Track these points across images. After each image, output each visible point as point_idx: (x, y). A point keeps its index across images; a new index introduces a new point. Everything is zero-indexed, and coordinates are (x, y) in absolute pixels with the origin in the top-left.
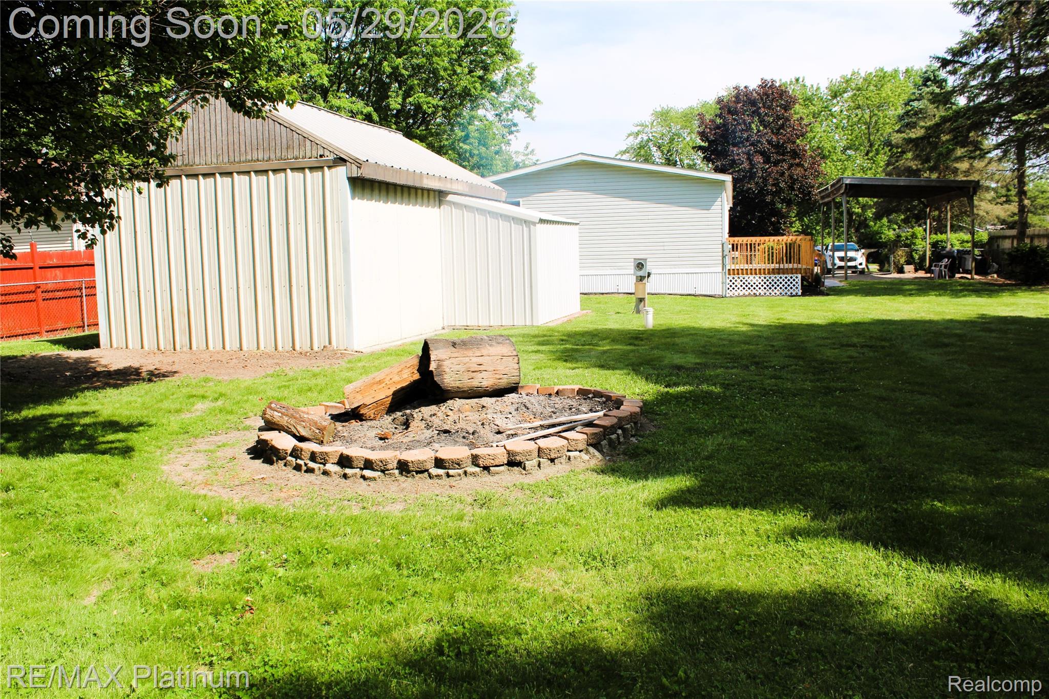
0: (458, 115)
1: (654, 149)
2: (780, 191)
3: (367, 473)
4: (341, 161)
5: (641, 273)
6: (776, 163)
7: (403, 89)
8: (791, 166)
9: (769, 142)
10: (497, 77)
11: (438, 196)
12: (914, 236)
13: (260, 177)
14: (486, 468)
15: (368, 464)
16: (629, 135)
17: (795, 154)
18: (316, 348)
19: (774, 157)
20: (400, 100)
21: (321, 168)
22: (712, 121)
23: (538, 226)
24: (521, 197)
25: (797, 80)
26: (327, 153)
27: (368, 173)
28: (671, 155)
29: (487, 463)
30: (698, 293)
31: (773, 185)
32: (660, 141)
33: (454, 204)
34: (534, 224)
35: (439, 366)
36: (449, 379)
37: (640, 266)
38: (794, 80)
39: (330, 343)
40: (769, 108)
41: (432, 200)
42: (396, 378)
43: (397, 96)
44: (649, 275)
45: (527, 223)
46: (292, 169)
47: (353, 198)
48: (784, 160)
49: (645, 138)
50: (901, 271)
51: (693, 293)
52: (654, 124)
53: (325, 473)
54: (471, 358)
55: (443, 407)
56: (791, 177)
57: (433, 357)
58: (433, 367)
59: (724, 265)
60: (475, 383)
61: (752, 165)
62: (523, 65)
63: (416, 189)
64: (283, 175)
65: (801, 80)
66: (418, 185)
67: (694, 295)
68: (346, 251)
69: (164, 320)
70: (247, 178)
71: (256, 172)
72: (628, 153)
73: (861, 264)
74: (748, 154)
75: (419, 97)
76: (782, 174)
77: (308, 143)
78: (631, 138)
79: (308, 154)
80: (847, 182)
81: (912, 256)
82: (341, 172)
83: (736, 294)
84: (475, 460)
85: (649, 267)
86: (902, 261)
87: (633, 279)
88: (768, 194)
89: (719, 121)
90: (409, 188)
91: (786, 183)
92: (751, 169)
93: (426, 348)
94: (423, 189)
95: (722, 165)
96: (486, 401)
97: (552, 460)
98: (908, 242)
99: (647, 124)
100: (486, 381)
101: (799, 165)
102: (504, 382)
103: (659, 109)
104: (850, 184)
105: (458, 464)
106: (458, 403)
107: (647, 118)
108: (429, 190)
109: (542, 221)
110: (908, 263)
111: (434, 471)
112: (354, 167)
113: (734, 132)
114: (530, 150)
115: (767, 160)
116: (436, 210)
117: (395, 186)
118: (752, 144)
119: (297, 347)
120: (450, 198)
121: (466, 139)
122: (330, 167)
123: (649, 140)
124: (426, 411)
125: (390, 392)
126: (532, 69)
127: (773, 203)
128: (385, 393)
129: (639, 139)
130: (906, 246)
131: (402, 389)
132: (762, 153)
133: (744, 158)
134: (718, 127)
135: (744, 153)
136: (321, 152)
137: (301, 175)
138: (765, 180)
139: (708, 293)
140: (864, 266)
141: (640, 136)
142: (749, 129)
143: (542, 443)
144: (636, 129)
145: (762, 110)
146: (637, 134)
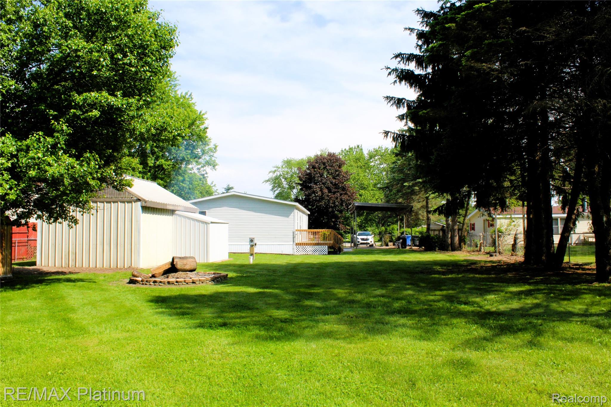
0: (180, 168)
1: (283, 180)
2: (335, 206)
3: (160, 284)
4: (139, 200)
5: (252, 244)
6: (334, 193)
7: (155, 156)
8: (341, 195)
9: (331, 183)
10: (199, 151)
11: (172, 212)
12: (393, 229)
13: (108, 204)
14: (187, 283)
15: (161, 282)
16: (270, 172)
17: (344, 189)
18: (126, 267)
19: (333, 190)
20: (153, 162)
21: (131, 202)
22: (305, 171)
23: (211, 224)
24: (207, 209)
25: (358, 146)
26: (134, 197)
27: (148, 205)
28: (292, 183)
29: (188, 282)
30: (283, 253)
31: (332, 203)
32: (286, 176)
33: (178, 215)
34: (209, 224)
35: (176, 263)
36: (179, 266)
37: (252, 241)
38: (356, 146)
39: (131, 265)
40: (331, 166)
41: (169, 213)
42: (165, 267)
43: (152, 160)
44: (255, 244)
45: (206, 223)
46: (120, 202)
47: (142, 213)
48: (338, 191)
49: (279, 174)
50: (387, 245)
51: (281, 253)
52: (284, 167)
53: (150, 285)
54: (185, 261)
55: (177, 273)
56: (341, 199)
57: (175, 261)
58: (175, 263)
59: (294, 242)
60: (185, 268)
61: (323, 194)
62: (211, 146)
63: (164, 209)
64: (117, 204)
65: (360, 146)
66: (165, 208)
67: (281, 254)
68: (139, 232)
69: (65, 255)
70: (103, 204)
71: (107, 202)
72: (270, 181)
73: (371, 242)
74: (321, 188)
75: (162, 161)
76: (337, 198)
77: (127, 193)
78: (271, 174)
79: (127, 197)
80: (357, 205)
81: (392, 239)
82: (139, 204)
83: (300, 254)
84: (185, 281)
85: (255, 241)
86: (388, 240)
87: (249, 246)
88: (330, 208)
89: (308, 171)
90: (161, 209)
91: (339, 203)
92: (322, 195)
93: (173, 259)
94: (166, 210)
95: (308, 193)
96: (188, 272)
97: (202, 282)
98: (390, 232)
99: (280, 166)
100: (188, 267)
101: (346, 194)
102: (192, 268)
103: (286, 159)
104: (358, 206)
105: (181, 282)
106: (180, 273)
107: (280, 164)
108: (169, 210)
109: (212, 223)
110: (390, 241)
111: (175, 284)
112: (144, 203)
113: (314, 177)
114: (213, 184)
115: (330, 191)
116: (171, 217)
117: (157, 208)
118: (323, 184)
119: (119, 267)
120: (177, 212)
121: (183, 181)
122: (134, 202)
123: (280, 175)
124: (173, 274)
125: (163, 270)
126: (216, 147)
127: (333, 212)
128: (162, 271)
129: (275, 174)
130: (389, 233)
131: (166, 270)
132: (328, 188)
133: (318, 190)
134: (307, 175)
135: (319, 188)
136: (131, 197)
137: (124, 204)
138: (329, 201)
139: (288, 253)
140: (373, 243)
141: (276, 173)
142: (322, 175)
143: (200, 279)
144: (274, 169)
145: (328, 167)
146: (274, 172)
